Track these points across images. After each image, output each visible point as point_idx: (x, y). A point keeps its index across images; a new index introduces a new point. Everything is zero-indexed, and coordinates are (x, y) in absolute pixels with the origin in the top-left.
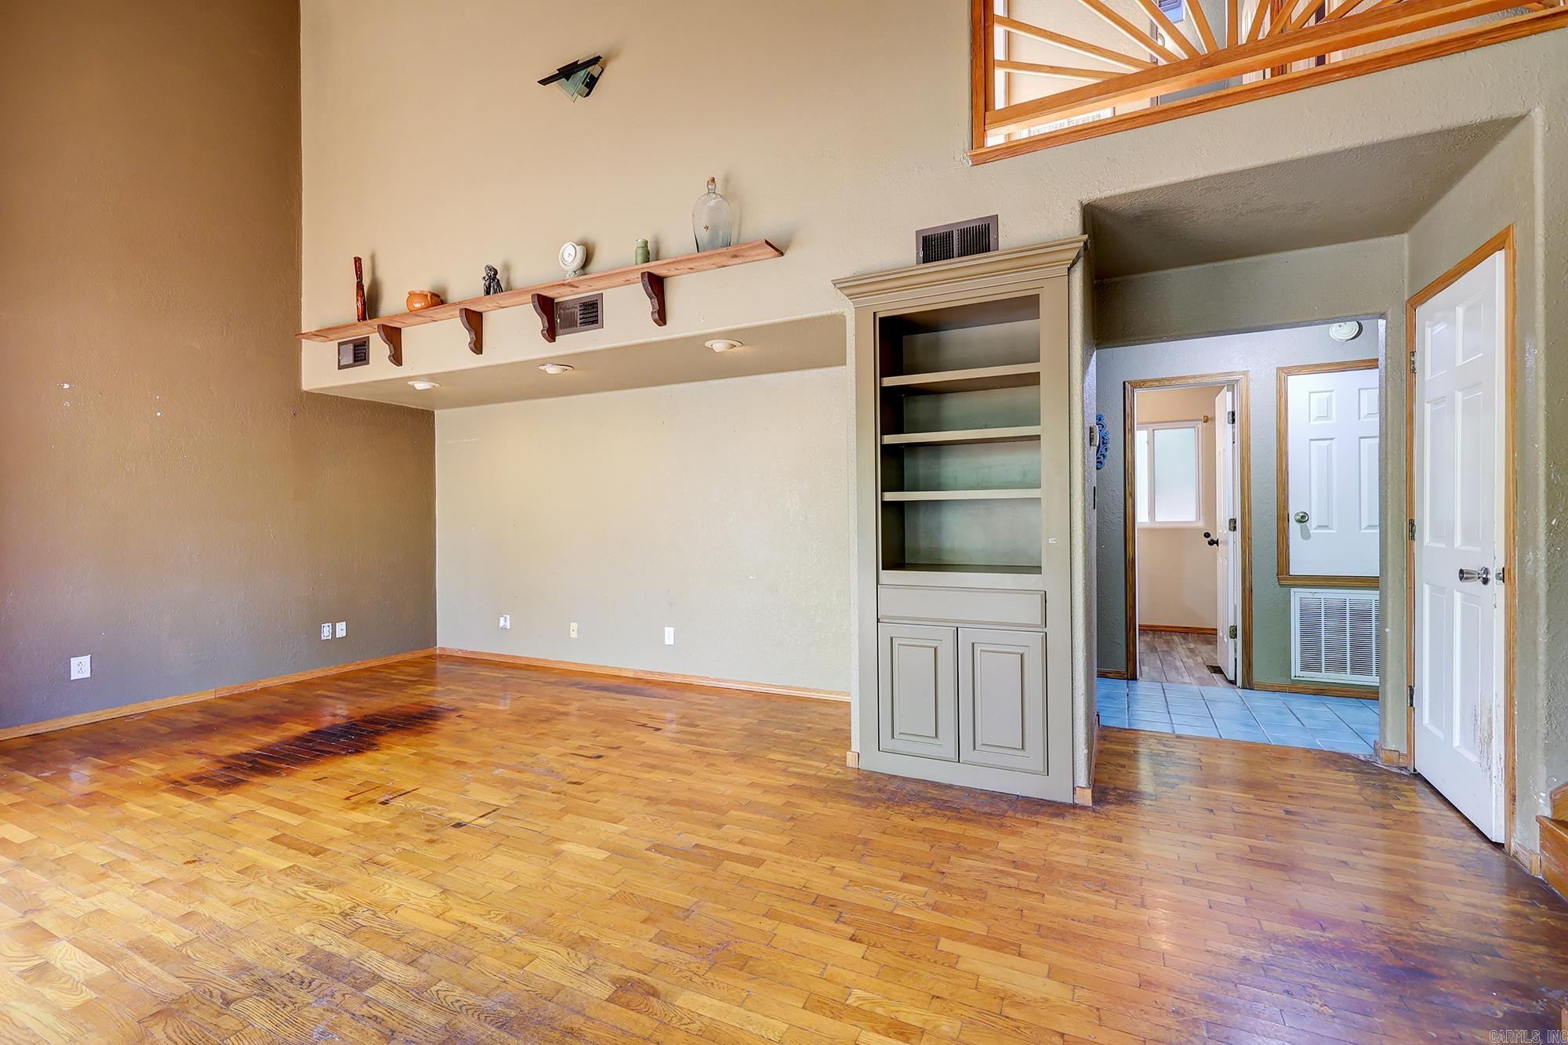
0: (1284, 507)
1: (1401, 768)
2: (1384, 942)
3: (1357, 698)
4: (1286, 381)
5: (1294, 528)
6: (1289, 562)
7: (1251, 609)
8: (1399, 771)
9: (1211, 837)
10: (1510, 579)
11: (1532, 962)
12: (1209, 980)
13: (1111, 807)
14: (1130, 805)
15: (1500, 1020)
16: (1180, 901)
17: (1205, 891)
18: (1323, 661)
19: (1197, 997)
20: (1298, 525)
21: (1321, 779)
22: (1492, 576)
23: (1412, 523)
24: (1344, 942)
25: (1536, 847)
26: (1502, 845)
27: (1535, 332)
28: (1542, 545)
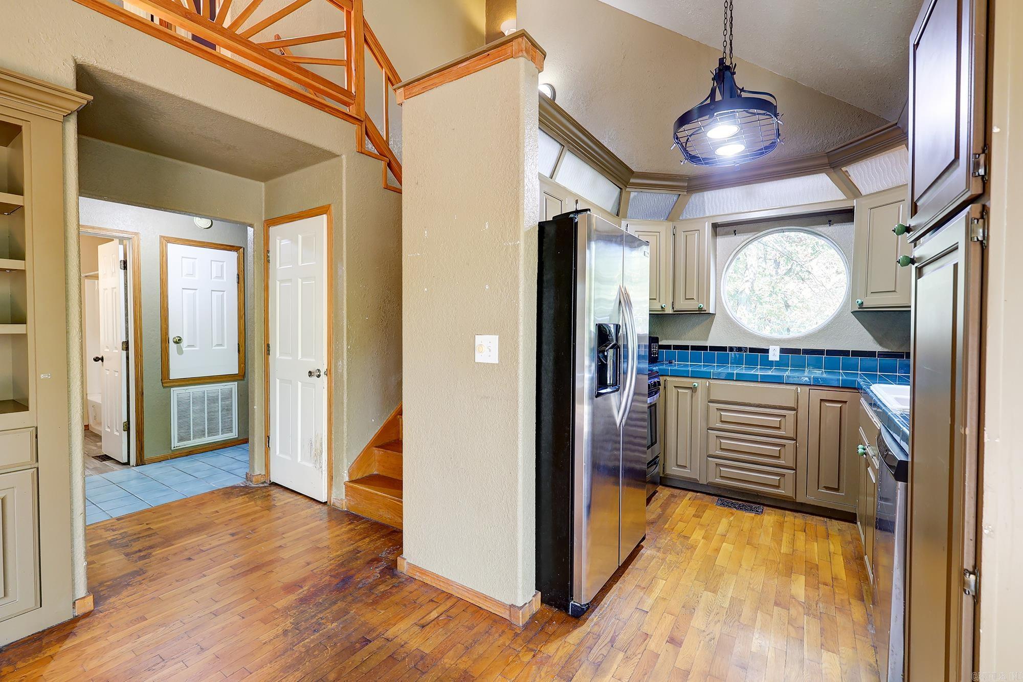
0: (166, 333)
1: (263, 483)
2: (326, 575)
3: (211, 451)
4: (166, 246)
5: (172, 347)
6: (169, 371)
7: (142, 407)
8: (263, 485)
9: (205, 576)
10: (330, 373)
11: (369, 546)
12: (279, 658)
13: (112, 600)
14: (127, 589)
15: (380, 578)
16: (223, 628)
17: (232, 610)
18: (192, 433)
19: (281, 674)
20: (175, 345)
21: (232, 506)
22: (322, 374)
23: (268, 346)
24: (313, 587)
25: (343, 496)
26: (327, 502)
27: (342, 259)
28: (345, 358)
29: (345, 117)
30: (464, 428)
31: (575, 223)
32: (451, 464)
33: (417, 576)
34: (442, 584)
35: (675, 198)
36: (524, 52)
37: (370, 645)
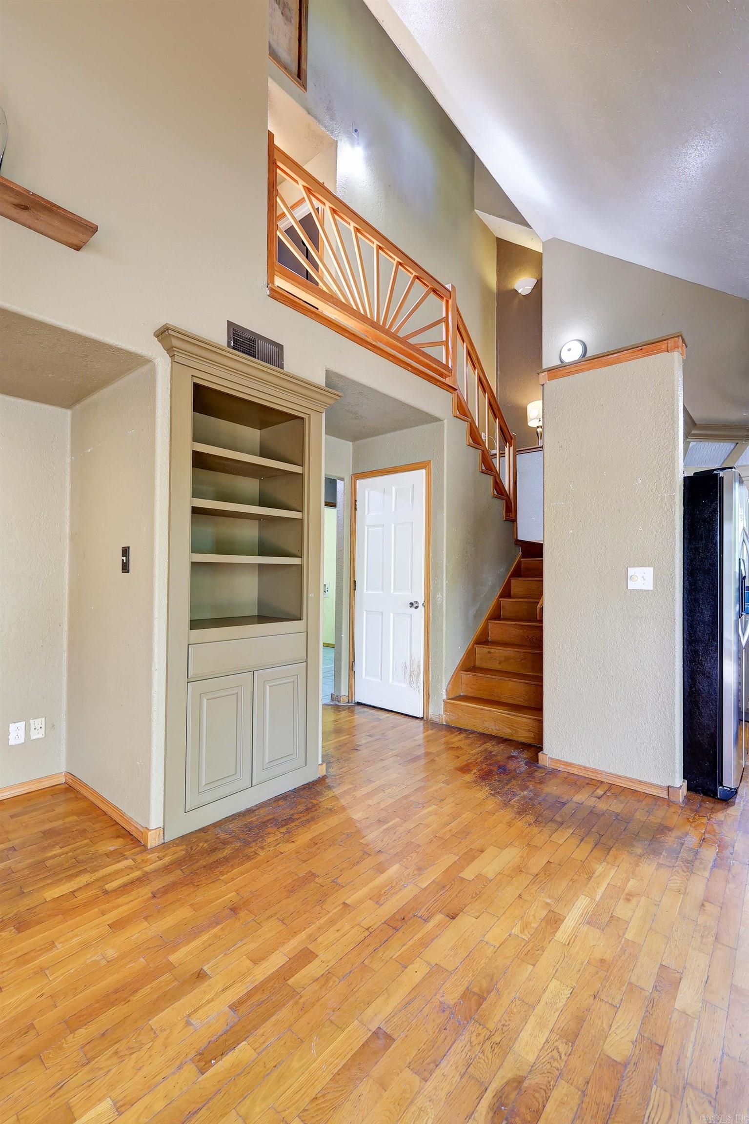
1: (348, 703)
10: (428, 605)
22: (420, 605)
23: (355, 582)
25: (442, 712)
26: (423, 718)
27: (443, 507)
28: (444, 591)
29: (448, 388)
30: (615, 643)
31: (720, 478)
32: (600, 673)
33: (562, 768)
34: (589, 773)
35: (732, 447)
36: (680, 348)
37: (566, 806)
